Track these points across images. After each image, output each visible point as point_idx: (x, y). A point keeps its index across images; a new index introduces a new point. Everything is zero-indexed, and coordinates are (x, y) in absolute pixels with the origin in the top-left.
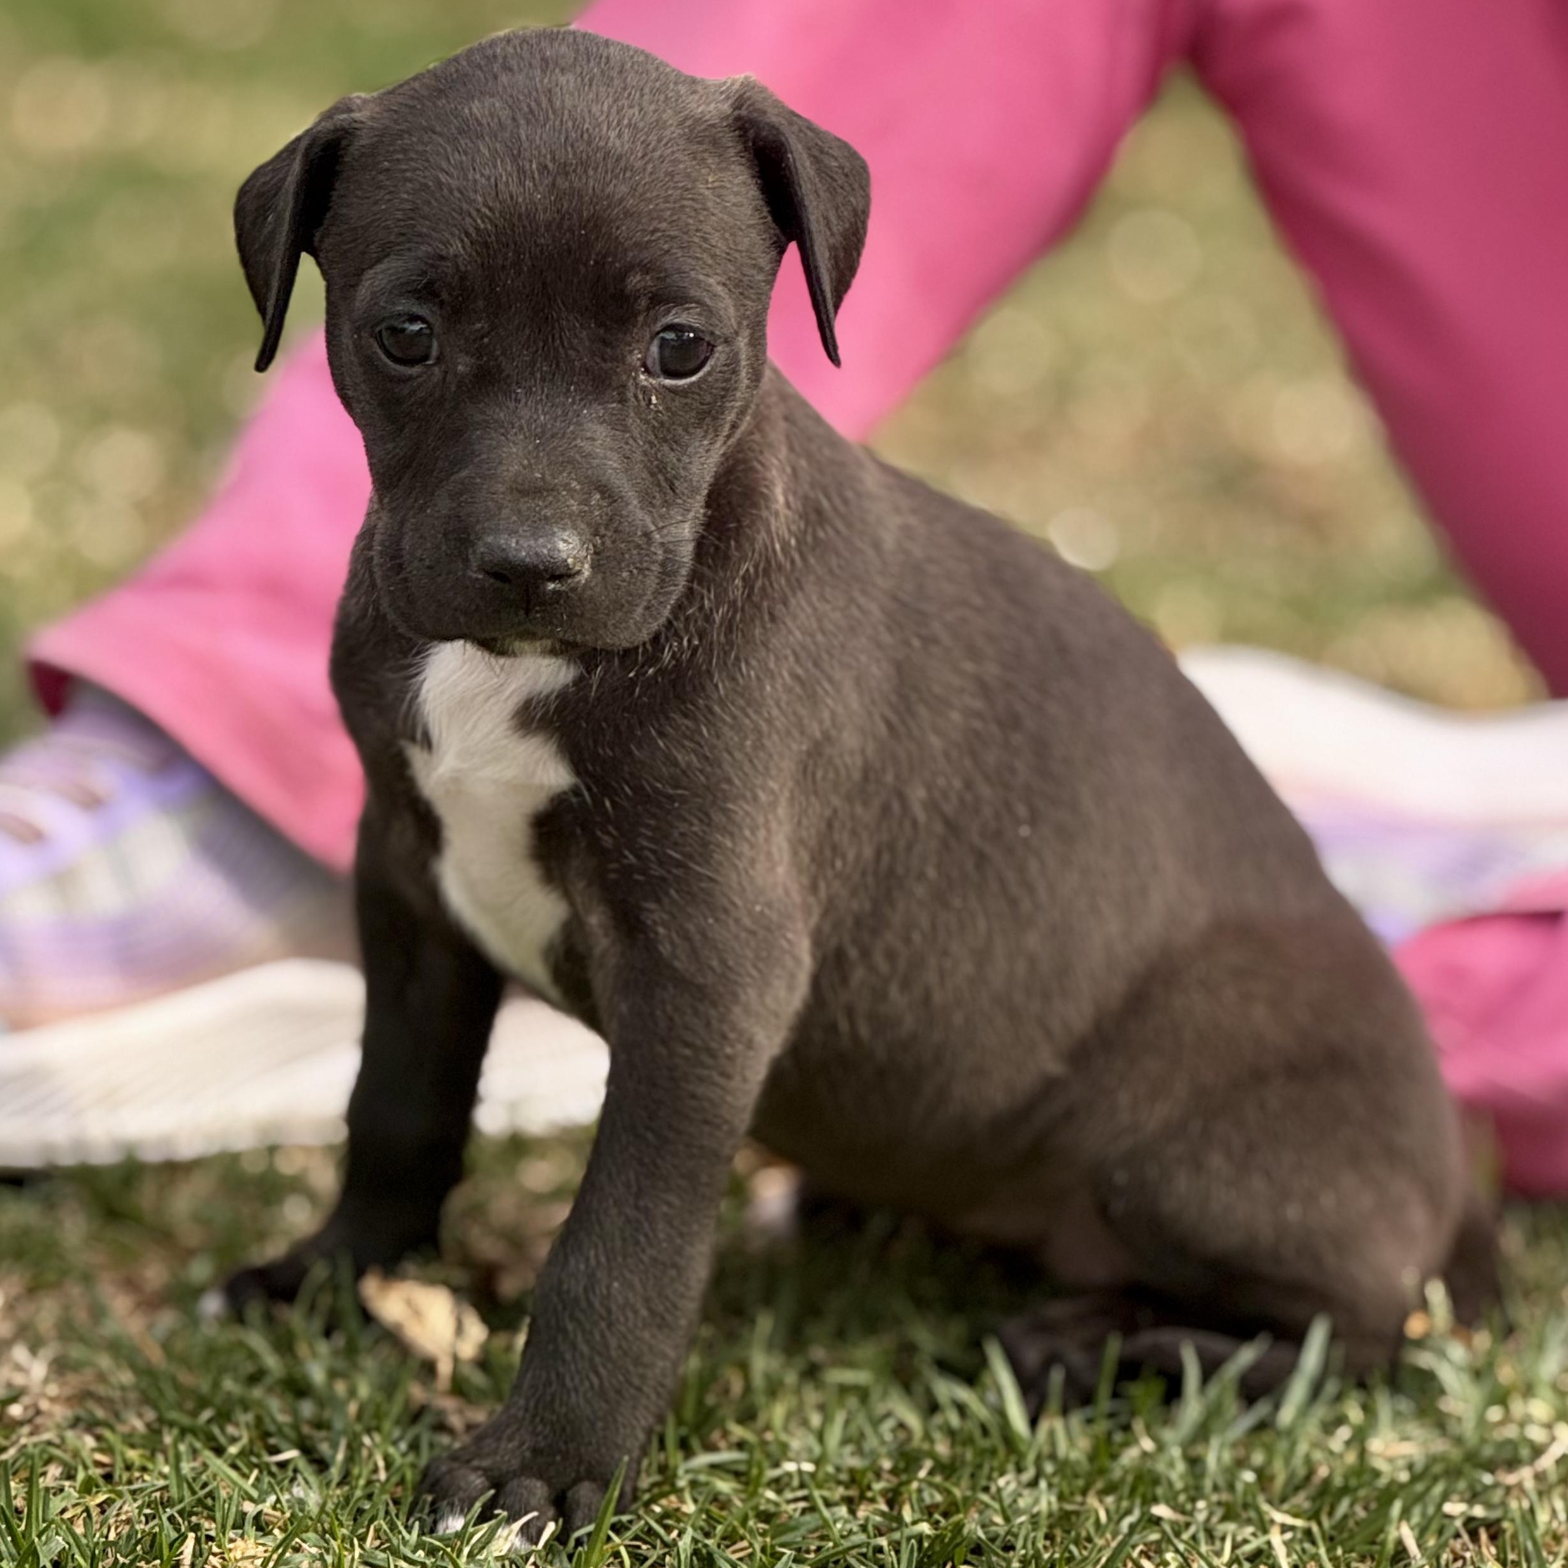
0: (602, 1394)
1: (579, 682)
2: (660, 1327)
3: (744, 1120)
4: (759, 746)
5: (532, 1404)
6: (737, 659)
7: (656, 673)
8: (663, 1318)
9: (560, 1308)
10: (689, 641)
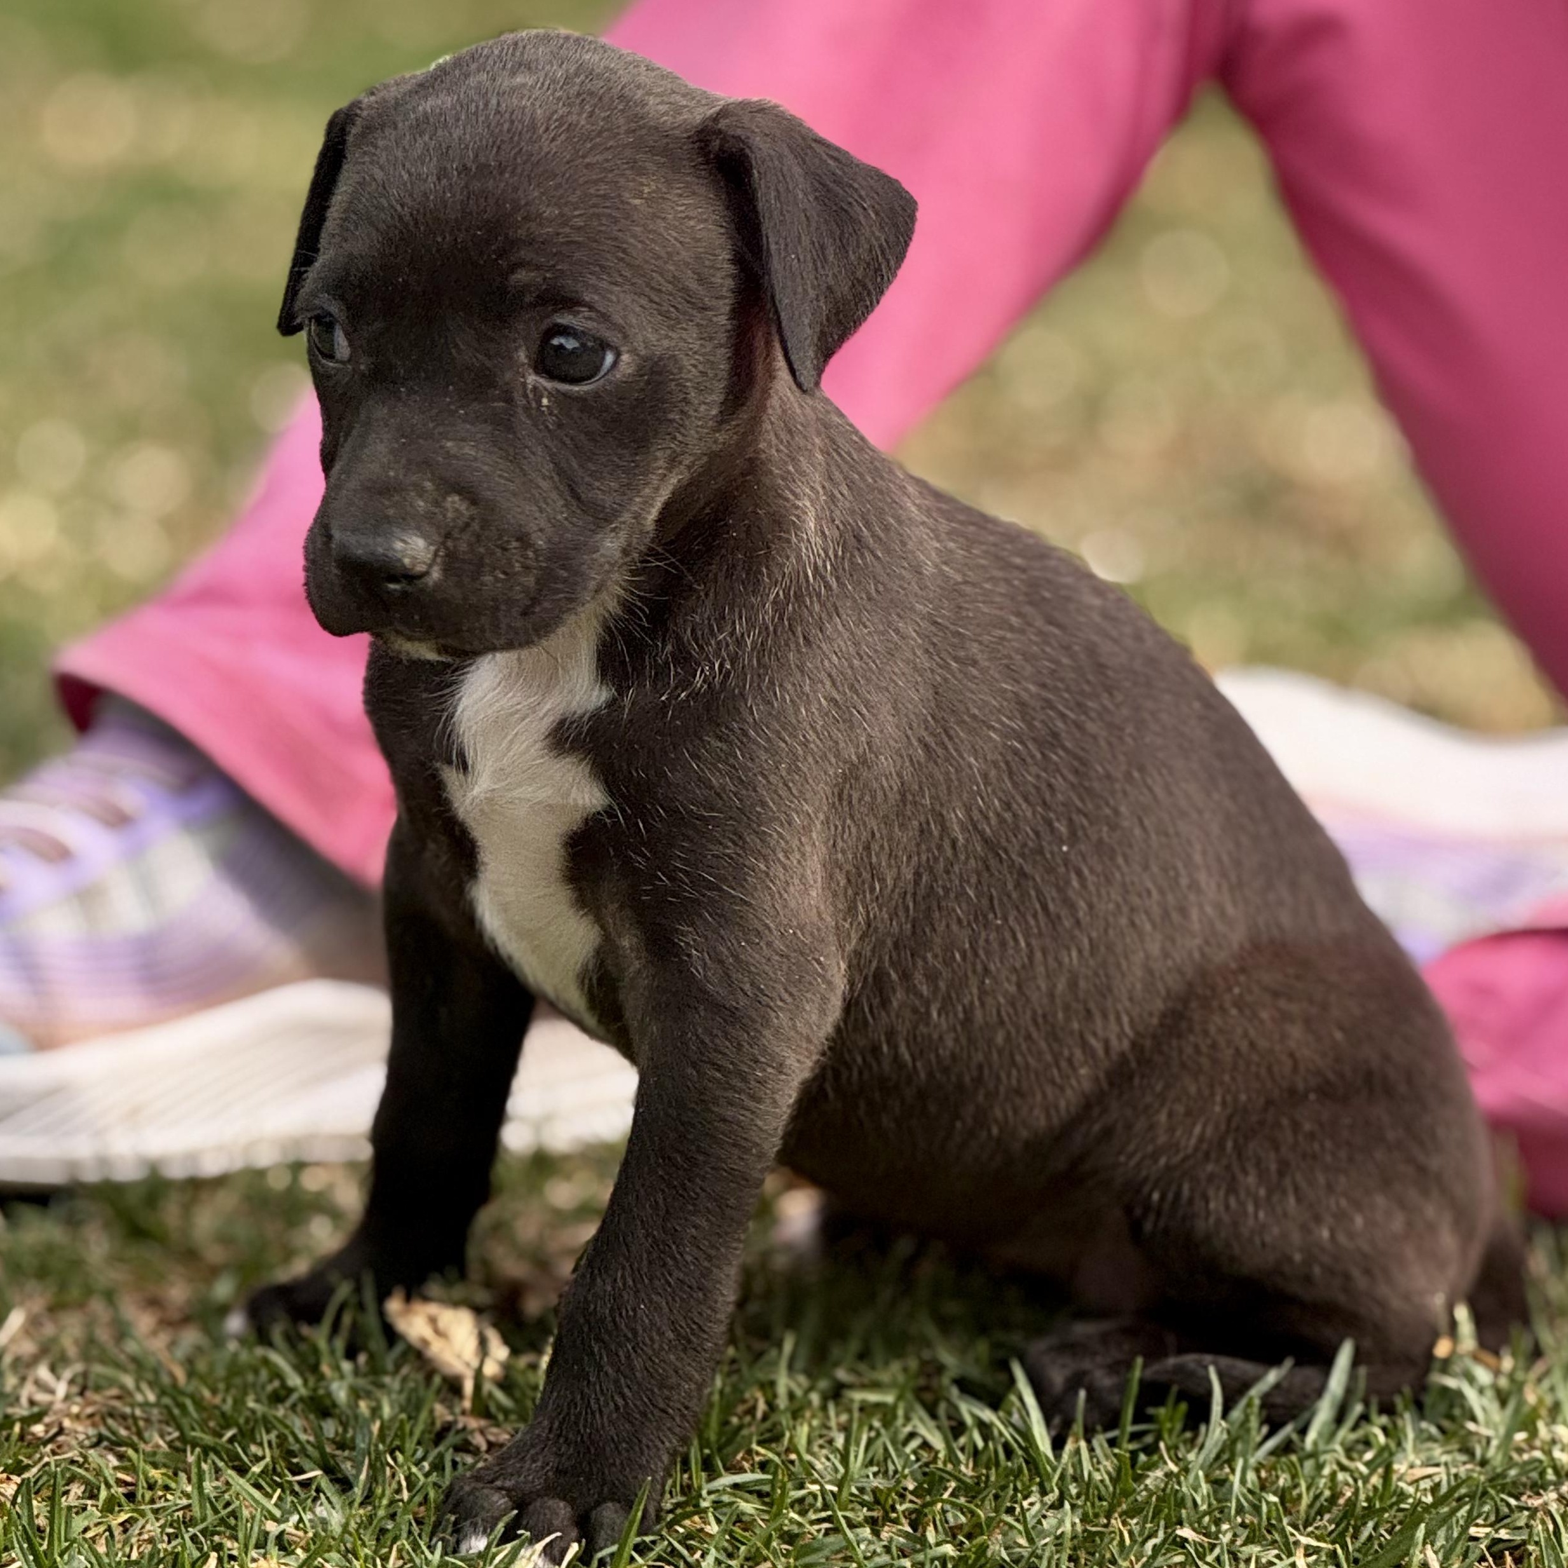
0: (628, 1417)
1: (612, 704)
2: (685, 1350)
3: (773, 1144)
4: (794, 769)
5: (556, 1424)
6: (771, 682)
7: (688, 696)
8: (689, 1341)
9: (586, 1329)
10: (721, 666)
